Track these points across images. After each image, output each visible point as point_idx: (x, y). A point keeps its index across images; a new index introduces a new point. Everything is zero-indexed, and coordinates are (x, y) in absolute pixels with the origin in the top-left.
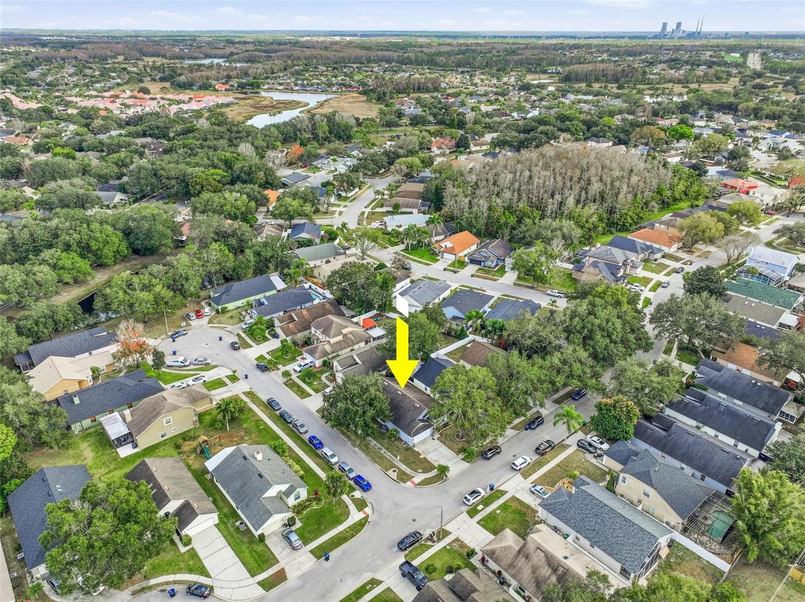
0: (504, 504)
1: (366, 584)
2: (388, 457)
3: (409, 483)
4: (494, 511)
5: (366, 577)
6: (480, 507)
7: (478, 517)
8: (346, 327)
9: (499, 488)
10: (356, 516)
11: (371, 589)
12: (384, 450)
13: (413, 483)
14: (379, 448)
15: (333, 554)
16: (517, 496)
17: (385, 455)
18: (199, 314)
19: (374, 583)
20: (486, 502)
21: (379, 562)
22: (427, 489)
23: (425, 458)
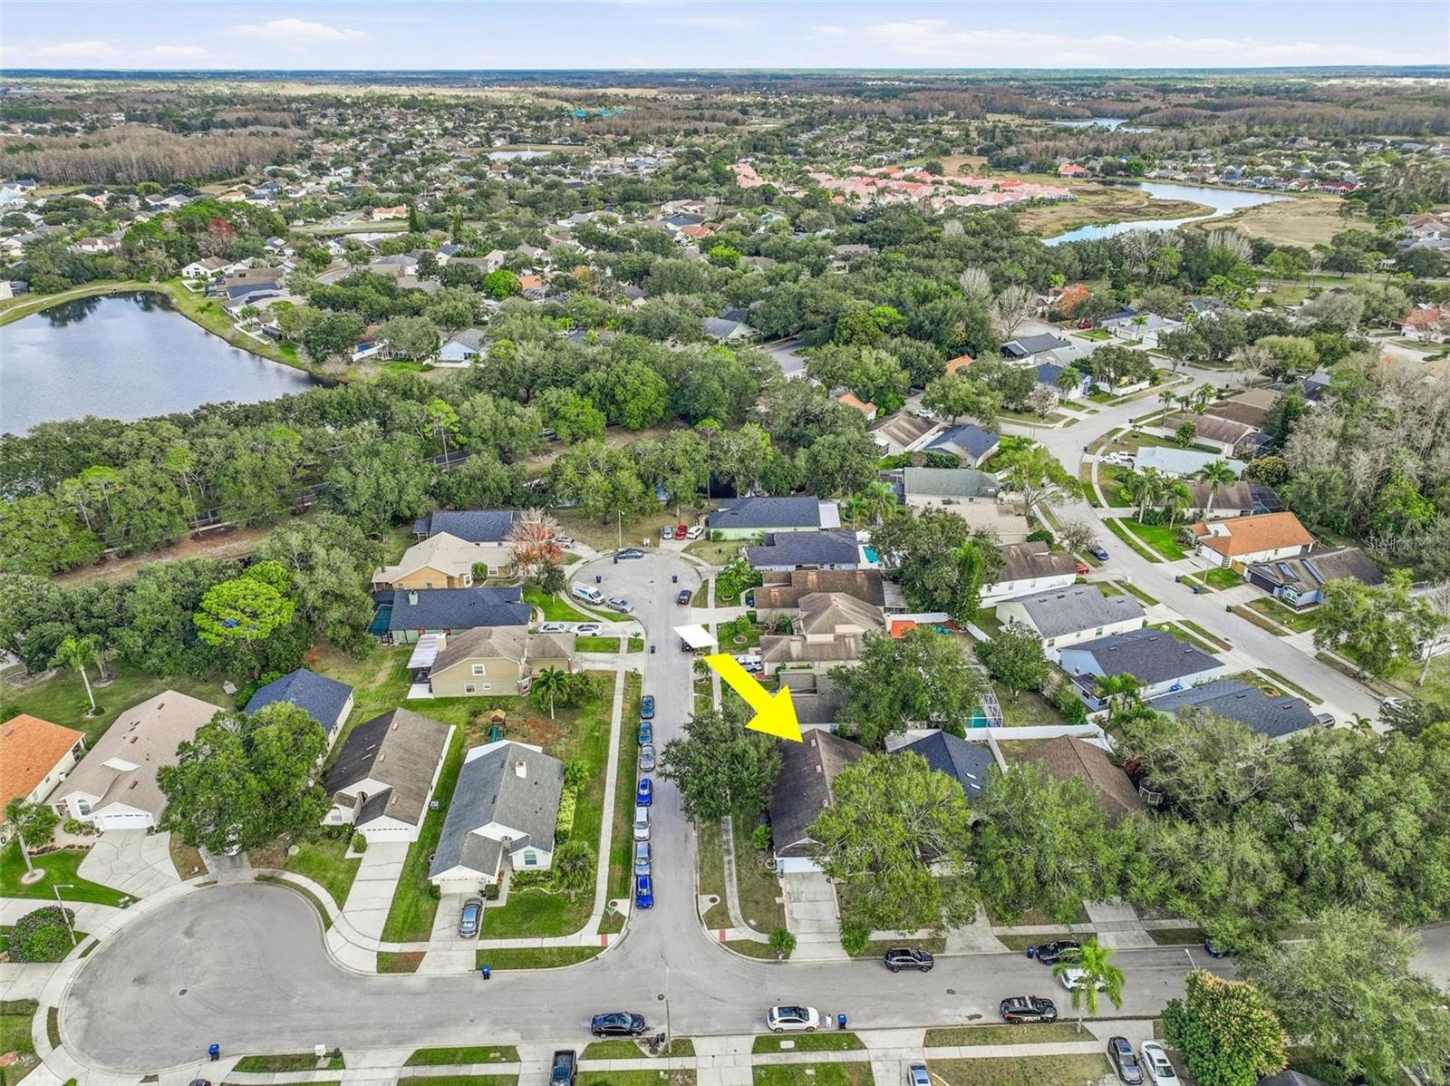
0: (835, 1065)
1: (495, 1049)
2: (726, 873)
3: (716, 933)
4: (805, 1066)
5: (508, 1038)
6: (789, 1044)
7: (766, 1059)
8: (847, 622)
9: (858, 1034)
10: (587, 936)
11: (495, 1061)
12: (732, 858)
13: (722, 935)
14: (728, 852)
15: (498, 976)
16: (875, 1067)
17: (726, 866)
18: (681, 532)
19: (509, 1054)
20: (808, 1041)
21: (546, 1027)
22: (736, 958)
23: (782, 906)
